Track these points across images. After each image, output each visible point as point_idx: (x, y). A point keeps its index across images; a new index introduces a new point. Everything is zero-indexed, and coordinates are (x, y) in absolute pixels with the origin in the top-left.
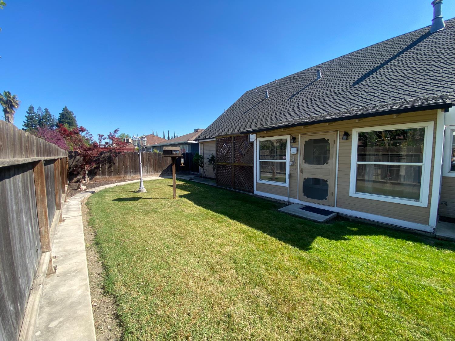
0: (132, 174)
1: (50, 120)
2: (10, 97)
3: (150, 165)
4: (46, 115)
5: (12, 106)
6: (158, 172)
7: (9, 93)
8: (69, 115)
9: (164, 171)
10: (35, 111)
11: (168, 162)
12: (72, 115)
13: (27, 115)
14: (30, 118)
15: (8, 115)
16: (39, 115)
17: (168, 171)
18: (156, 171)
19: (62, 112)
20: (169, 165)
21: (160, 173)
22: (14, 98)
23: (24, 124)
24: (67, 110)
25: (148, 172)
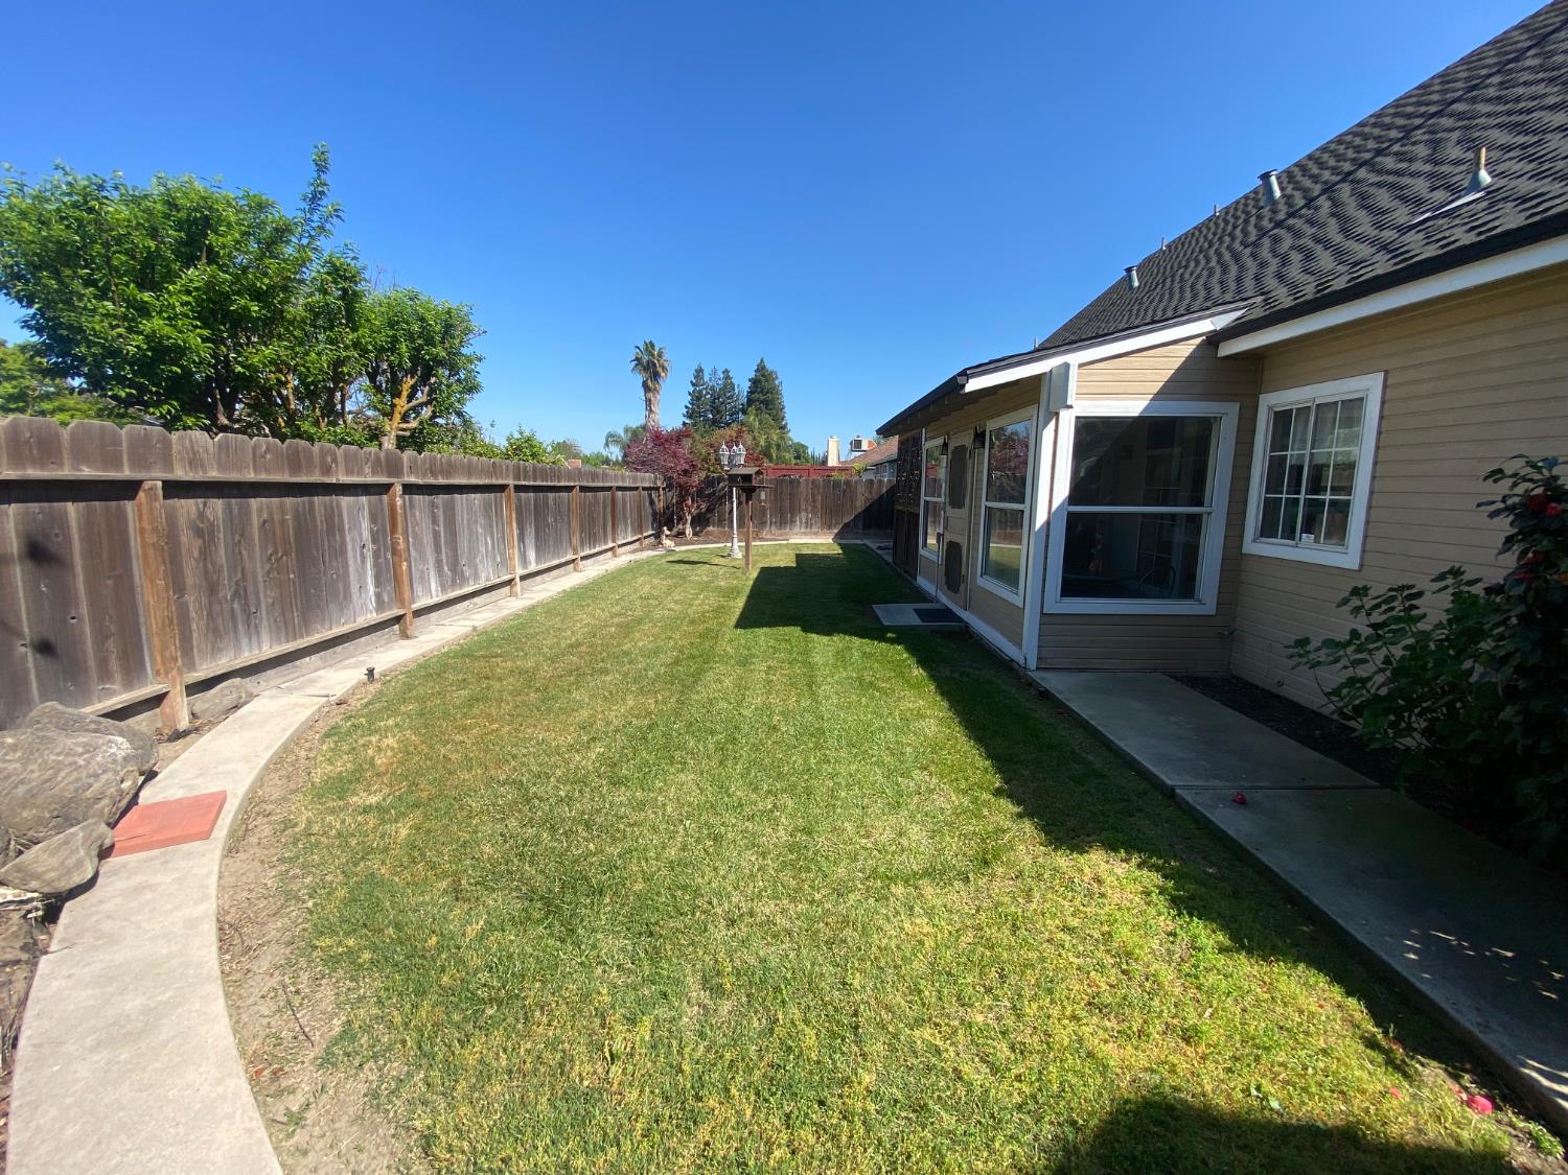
0: (773, 528)
1: (731, 397)
2: (653, 355)
3: (814, 512)
4: (725, 386)
5: (655, 376)
6: (829, 527)
7: (652, 345)
8: (767, 380)
9: (846, 526)
10: (706, 378)
11: (858, 504)
12: (774, 380)
13: (691, 389)
14: (696, 398)
15: (650, 395)
16: (713, 388)
17: (856, 526)
18: (827, 525)
19: (753, 375)
20: (860, 510)
21: (836, 531)
22: (660, 355)
23: (684, 411)
24: (763, 368)
25: (808, 524)
